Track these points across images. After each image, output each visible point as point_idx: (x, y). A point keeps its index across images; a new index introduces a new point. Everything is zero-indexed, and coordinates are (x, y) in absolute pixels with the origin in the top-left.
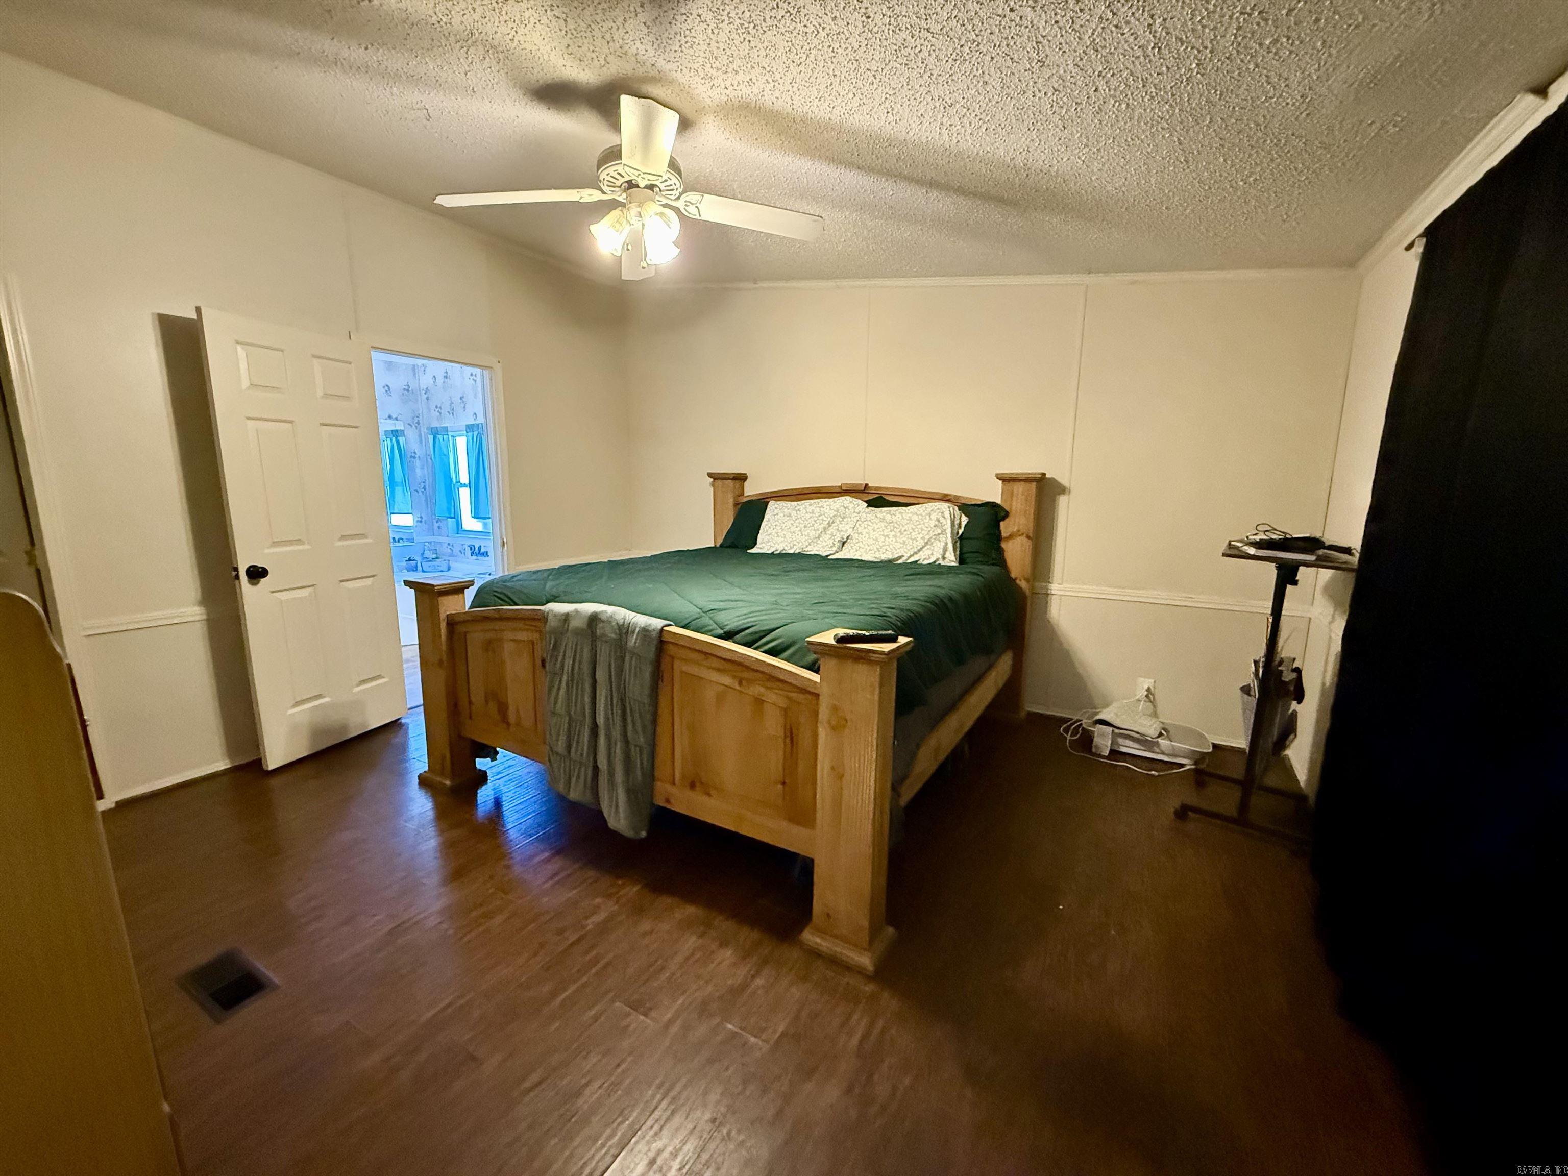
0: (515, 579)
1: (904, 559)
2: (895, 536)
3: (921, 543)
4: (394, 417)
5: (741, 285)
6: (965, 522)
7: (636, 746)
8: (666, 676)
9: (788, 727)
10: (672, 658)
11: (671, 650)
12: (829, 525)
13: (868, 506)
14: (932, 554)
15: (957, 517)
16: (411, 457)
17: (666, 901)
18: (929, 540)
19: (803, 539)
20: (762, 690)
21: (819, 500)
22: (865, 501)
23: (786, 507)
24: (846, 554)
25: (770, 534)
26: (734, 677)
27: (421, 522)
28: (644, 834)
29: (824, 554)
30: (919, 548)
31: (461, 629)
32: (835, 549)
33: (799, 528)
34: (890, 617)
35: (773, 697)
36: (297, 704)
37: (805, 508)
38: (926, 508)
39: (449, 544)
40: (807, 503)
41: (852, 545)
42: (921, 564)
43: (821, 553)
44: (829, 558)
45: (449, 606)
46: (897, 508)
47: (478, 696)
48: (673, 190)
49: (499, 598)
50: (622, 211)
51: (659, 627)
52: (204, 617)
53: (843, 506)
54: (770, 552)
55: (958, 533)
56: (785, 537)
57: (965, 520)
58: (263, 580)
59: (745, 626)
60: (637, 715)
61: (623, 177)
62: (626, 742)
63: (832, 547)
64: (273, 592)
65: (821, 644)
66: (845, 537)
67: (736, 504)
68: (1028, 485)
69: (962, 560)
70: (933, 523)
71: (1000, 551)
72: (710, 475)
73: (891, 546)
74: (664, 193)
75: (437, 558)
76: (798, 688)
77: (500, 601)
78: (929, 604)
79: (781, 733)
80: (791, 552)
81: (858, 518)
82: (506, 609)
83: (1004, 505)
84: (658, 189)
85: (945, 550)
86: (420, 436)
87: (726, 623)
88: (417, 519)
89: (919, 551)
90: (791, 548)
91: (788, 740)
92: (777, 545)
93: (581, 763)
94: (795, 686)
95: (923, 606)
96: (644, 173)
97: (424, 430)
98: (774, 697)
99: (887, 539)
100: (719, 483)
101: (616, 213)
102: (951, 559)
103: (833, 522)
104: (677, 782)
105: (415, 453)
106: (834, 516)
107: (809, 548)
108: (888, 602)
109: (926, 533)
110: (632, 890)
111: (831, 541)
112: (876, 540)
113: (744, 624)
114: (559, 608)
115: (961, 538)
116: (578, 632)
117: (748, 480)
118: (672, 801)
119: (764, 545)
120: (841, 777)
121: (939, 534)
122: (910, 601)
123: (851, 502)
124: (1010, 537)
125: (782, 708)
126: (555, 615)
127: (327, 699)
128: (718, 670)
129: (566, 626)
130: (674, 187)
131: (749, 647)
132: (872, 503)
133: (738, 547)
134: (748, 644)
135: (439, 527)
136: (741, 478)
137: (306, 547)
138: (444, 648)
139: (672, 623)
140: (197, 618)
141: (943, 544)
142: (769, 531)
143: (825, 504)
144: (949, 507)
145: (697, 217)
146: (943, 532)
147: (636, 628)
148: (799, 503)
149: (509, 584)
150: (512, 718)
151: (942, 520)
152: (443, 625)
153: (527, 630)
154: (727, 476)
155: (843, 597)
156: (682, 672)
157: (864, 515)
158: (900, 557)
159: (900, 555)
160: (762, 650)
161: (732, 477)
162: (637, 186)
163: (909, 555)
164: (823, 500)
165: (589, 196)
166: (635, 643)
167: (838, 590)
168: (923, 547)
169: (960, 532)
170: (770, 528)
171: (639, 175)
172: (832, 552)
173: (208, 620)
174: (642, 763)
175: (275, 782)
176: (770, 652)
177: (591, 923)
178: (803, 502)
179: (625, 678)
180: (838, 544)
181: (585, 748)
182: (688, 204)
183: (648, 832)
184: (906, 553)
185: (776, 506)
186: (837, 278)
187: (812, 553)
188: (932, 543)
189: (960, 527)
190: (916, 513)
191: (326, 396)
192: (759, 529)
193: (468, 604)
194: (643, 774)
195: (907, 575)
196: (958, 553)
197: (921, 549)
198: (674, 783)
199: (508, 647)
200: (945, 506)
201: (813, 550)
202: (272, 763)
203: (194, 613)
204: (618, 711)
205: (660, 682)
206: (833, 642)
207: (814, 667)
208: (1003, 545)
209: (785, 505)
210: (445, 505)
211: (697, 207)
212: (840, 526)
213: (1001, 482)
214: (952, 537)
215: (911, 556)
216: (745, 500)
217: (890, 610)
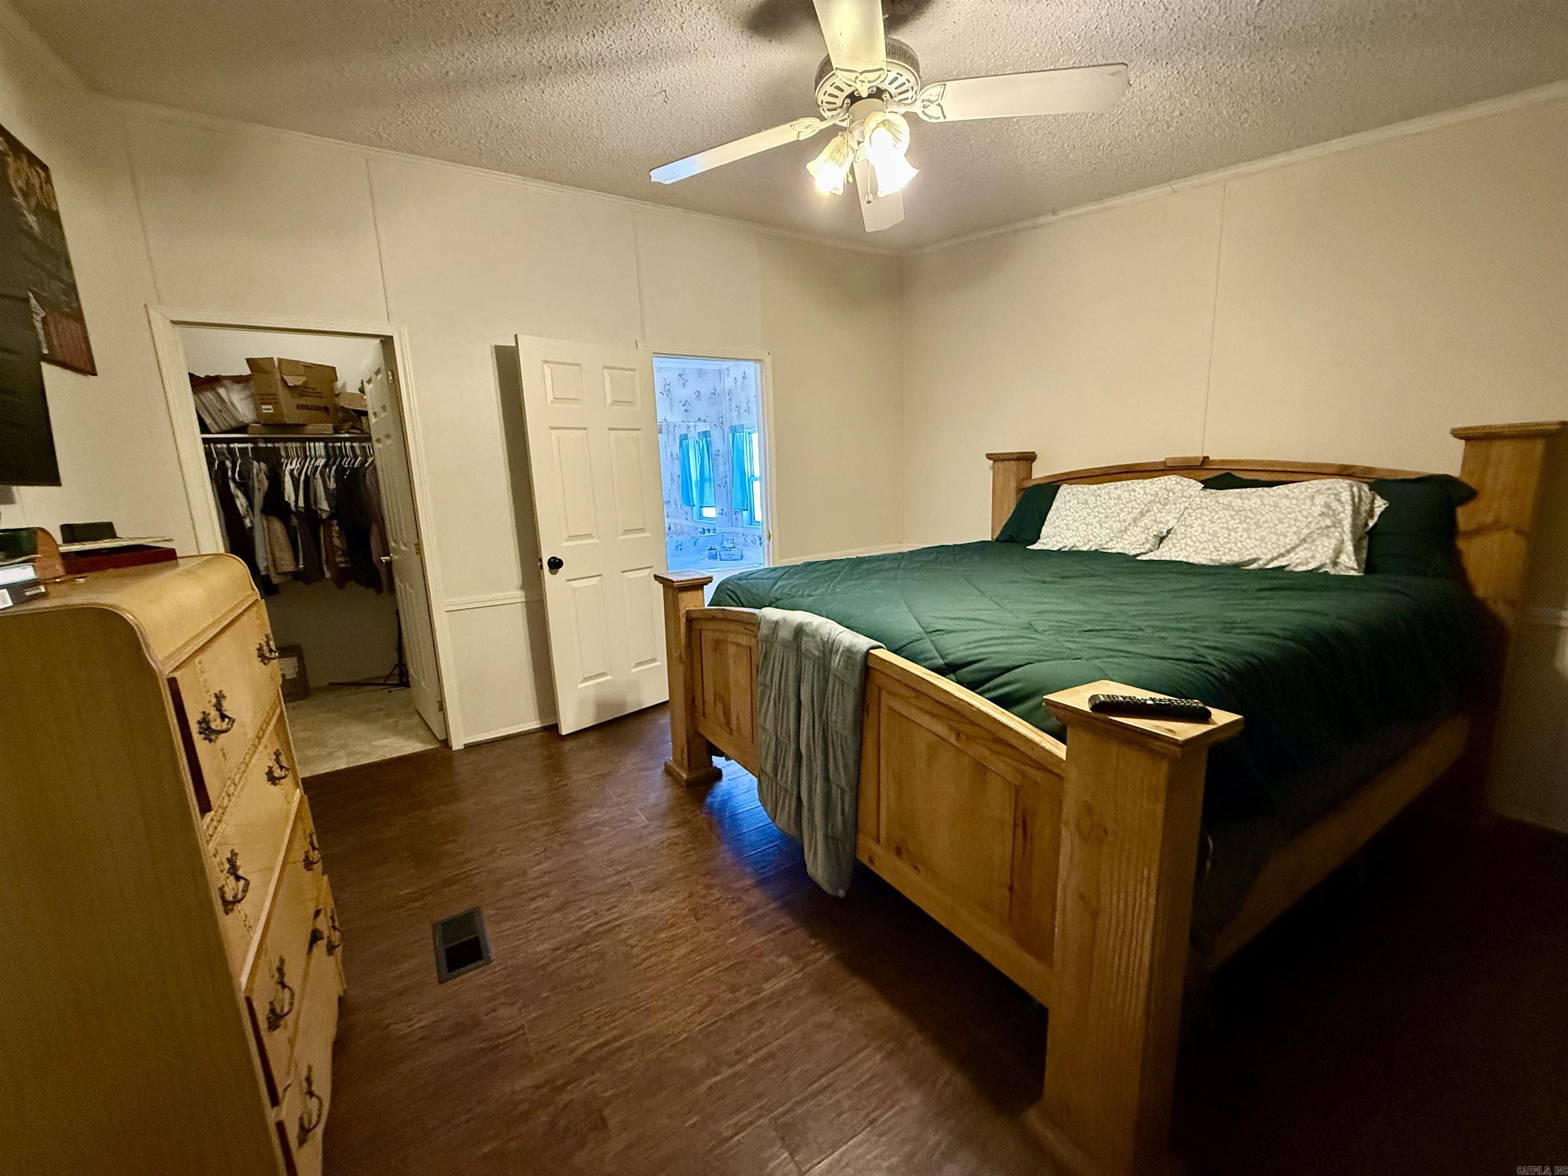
0: (750, 577)
1: (1261, 562)
2: (1247, 530)
3: (1292, 540)
4: (703, 419)
5: (1041, 220)
6: (1382, 509)
7: (838, 786)
8: (873, 708)
9: (1020, 813)
10: (880, 689)
11: (878, 679)
12: (1142, 514)
13: (1205, 488)
14: (1313, 557)
15: (1366, 501)
16: (716, 454)
17: (857, 987)
18: (1309, 535)
19: (1105, 532)
20: (986, 753)
21: (1129, 482)
22: (1202, 482)
23: (1083, 492)
24: (1165, 553)
25: (1058, 526)
26: (951, 728)
27: (722, 514)
28: (841, 893)
29: (1133, 553)
30: (1289, 547)
31: (697, 626)
32: (1148, 546)
33: (1098, 519)
34: (1210, 664)
35: (999, 765)
36: (586, 679)
37: (1109, 493)
38: (1307, 488)
39: (743, 534)
40: (1111, 486)
41: (1175, 541)
42: (1292, 572)
43: (1127, 552)
44: (1138, 558)
45: (689, 602)
46: (1254, 489)
47: (709, 696)
48: (907, 91)
49: (730, 597)
50: (842, 136)
51: (865, 650)
52: (524, 599)
53: (1166, 489)
54: (1055, 549)
55: (1366, 525)
56: (1077, 531)
57: (1380, 505)
58: (560, 569)
59: (972, 659)
60: (839, 752)
61: (842, 91)
62: (827, 779)
63: (1143, 544)
64: (568, 580)
65: (1065, 707)
66: (1165, 531)
67: (1020, 489)
68: (1528, 444)
69: (1370, 566)
70: (1317, 510)
71: (1454, 558)
72: (989, 456)
73: (1239, 545)
74: (896, 99)
75: (733, 548)
76: (1034, 761)
77: (730, 600)
78: (1291, 643)
79: (1009, 817)
80: (1085, 549)
81: (1187, 505)
82: (737, 612)
83: (1466, 480)
84: (887, 95)
85: (1338, 552)
86: (723, 435)
87: (948, 651)
88: (718, 512)
89: (1289, 552)
90: (1085, 544)
91: (1020, 830)
92: (1065, 541)
93: (786, 791)
94: (1030, 758)
95: (1278, 646)
96: (861, 73)
97: (727, 429)
98: (1002, 766)
99: (1233, 533)
100: (1000, 465)
101: (836, 141)
102: (1349, 564)
103: (1148, 511)
104: (882, 841)
105: (719, 451)
106: (1149, 503)
107: (1110, 545)
108: (1212, 637)
109: (1303, 525)
110: (823, 958)
111: (1143, 536)
112: (1215, 534)
113: (973, 655)
114: (771, 613)
115: (1372, 533)
116: (785, 644)
117: (1037, 460)
118: (876, 862)
119: (1048, 540)
120: (1095, 914)
121: (1328, 527)
122: (1254, 637)
123: (1177, 483)
124: (1479, 531)
125: (1009, 783)
126: (767, 622)
127: (609, 677)
128: (933, 715)
129: (775, 636)
130: (907, 86)
131: (972, 690)
132: (1209, 484)
133: (1016, 542)
134: (972, 686)
135: (736, 519)
136: (1028, 458)
137: (596, 541)
138: (683, 642)
139: (882, 645)
140: (519, 600)
141: (1334, 542)
142: (1057, 523)
143: (1139, 486)
144: (1351, 486)
145: (942, 120)
146: (1337, 523)
147: (839, 648)
148: (1100, 485)
149: (742, 582)
150: (734, 726)
151: (1335, 505)
152: (683, 621)
153: (746, 635)
154: (1010, 457)
155: (1137, 623)
156: (891, 708)
157: (1198, 499)
158: (1254, 561)
159: (1254, 556)
160: (988, 695)
161: (1015, 457)
162: (860, 98)
163: (1269, 557)
164: (1136, 481)
165: (806, 128)
166: (839, 664)
167: (1133, 610)
168: (1298, 546)
169: (1371, 524)
170: (1058, 518)
171: (857, 78)
172: (1143, 551)
173: (526, 602)
174: (843, 810)
175: (568, 746)
176: (999, 701)
177: (768, 988)
178: (1105, 485)
179: (828, 706)
180: (1152, 540)
181: (790, 774)
182: (928, 104)
183: (848, 893)
184: (1265, 554)
185: (1069, 490)
186: (1172, 178)
187: (1114, 551)
188: (1314, 541)
189: (1371, 516)
190: (1287, 496)
191: (615, 402)
192: (1045, 520)
193: (707, 603)
194: (844, 822)
195: (1259, 590)
196: (1364, 555)
197: (1293, 548)
198: (878, 841)
199: (732, 650)
200: (1342, 486)
201: (1116, 547)
202: (565, 730)
203: (519, 596)
204: (819, 741)
205: (865, 716)
206: (1086, 707)
207: (1060, 735)
208: (1462, 544)
209: (1081, 489)
210: (739, 498)
211: (939, 105)
212: (1159, 515)
213: (1463, 442)
214: (1353, 533)
215: (1273, 559)
216: (1032, 483)
217: (1213, 652)
